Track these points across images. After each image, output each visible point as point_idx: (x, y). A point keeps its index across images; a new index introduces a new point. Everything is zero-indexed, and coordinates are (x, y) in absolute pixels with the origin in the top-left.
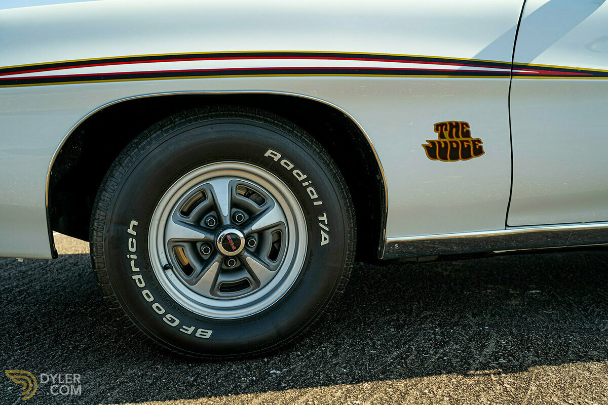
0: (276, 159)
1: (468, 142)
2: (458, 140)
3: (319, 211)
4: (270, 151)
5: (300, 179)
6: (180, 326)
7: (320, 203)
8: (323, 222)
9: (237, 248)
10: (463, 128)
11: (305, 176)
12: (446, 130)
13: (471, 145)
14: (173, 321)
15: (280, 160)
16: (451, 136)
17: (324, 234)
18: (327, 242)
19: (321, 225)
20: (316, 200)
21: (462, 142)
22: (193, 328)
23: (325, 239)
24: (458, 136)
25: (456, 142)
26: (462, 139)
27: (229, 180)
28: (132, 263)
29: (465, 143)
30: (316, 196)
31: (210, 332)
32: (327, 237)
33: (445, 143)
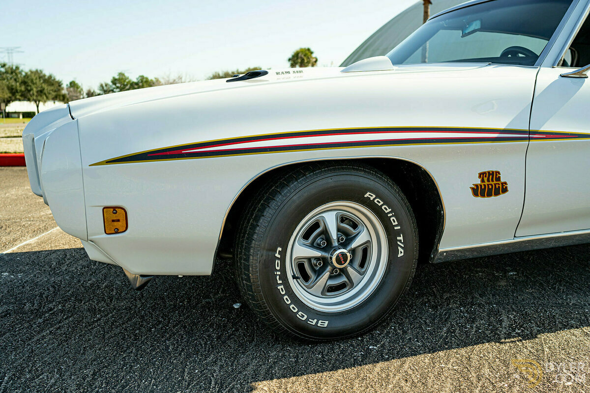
0: (372, 199)
1: (499, 184)
2: (492, 183)
3: (398, 233)
4: (368, 193)
5: (386, 212)
6: (307, 319)
7: (399, 228)
8: (400, 241)
9: (345, 262)
10: (496, 175)
11: (390, 210)
12: (486, 177)
13: (501, 186)
14: (303, 316)
15: (374, 199)
16: (488, 180)
17: (400, 249)
18: (402, 254)
19: (398, 243)
20: (396, 226)
21: (495, 184)
22: (316, 320)
23: (401, 252)
24: (493, 181)
25: (491, 185)
26: (495, 182)
27: (335, 212)
28: (278, 277)
29: (497, 185)
30: (396, 223)
31: (327, 322)
32: (403, 251)
33: (485, 185)
